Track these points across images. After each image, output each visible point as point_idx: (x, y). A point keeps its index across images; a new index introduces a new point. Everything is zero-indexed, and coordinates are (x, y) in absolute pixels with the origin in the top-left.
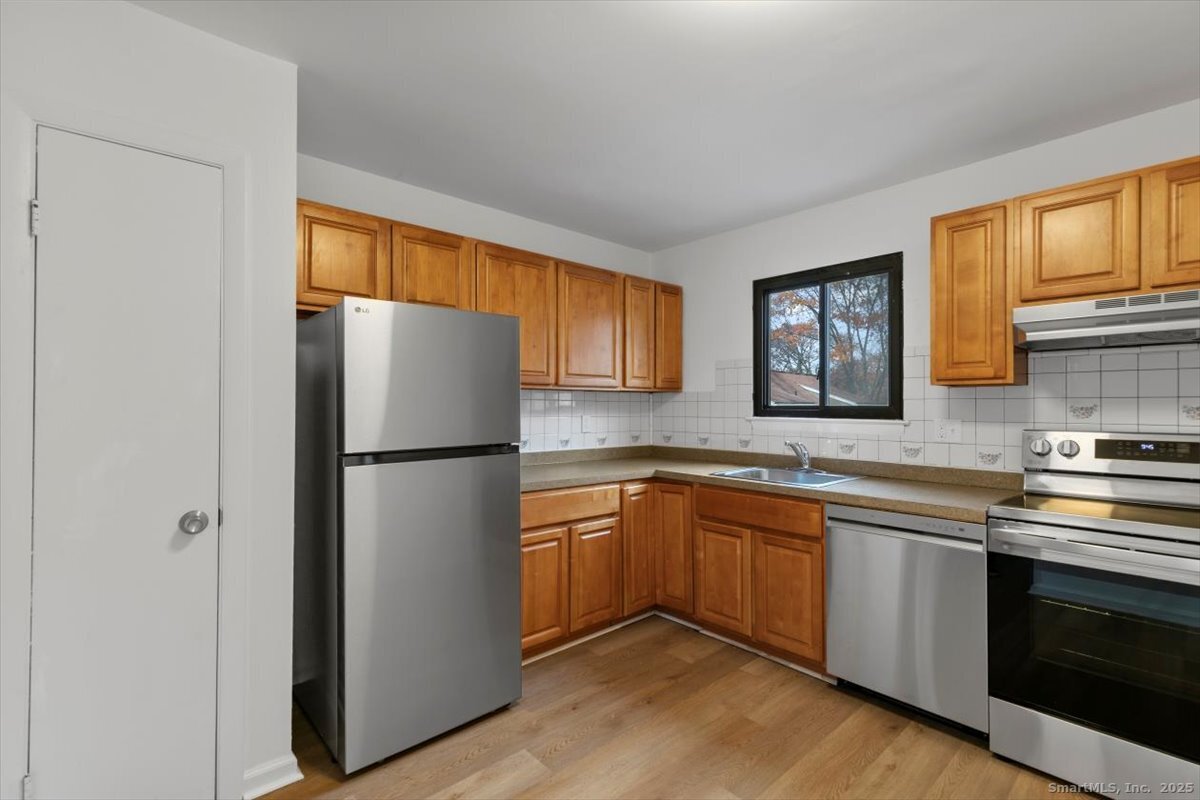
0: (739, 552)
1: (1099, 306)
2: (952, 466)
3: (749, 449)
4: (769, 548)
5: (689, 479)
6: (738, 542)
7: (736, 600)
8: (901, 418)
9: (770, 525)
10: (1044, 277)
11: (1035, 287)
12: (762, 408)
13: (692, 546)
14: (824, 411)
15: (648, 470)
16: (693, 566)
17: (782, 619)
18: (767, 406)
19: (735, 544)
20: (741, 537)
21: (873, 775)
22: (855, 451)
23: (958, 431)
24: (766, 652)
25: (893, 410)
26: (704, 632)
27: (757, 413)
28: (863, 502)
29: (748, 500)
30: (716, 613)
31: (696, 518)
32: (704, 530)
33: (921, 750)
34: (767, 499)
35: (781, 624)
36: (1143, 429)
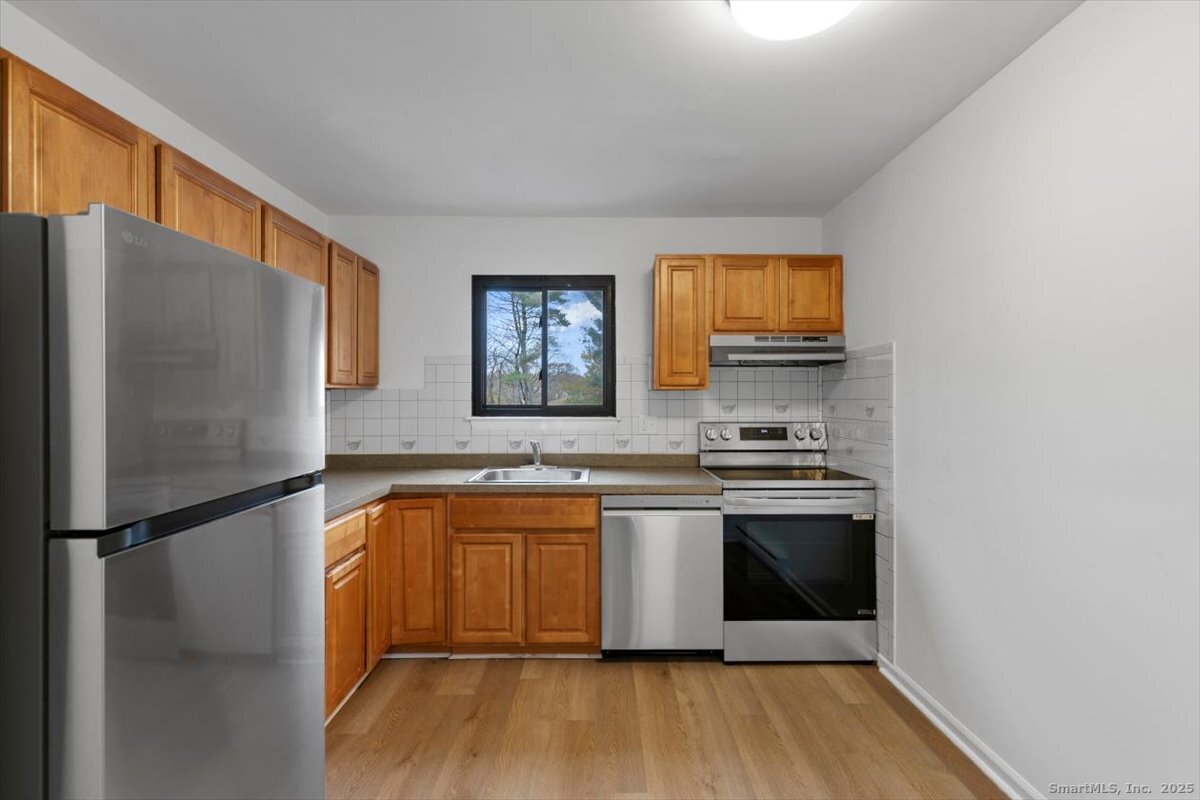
0: (508, 559)
1: (757, 339)
2: (651, 452)
3: (467, 451)
4: (542, 547)
5: (443, 490)
6: (507, 548)
7: (504, 610)
8: (614, 415)
9: (544, 525)
10: (728, 316)
11: (723, 321)
12: (480, 408)
13: (445, 565)
14: (545, 410)
15: (383, 485)
16: (447, 588)
17: (556, 614)
18: (485, 406)
19: (504, 552)
20: (511, 544)
21: (688, 716)
22: (576, 445)
23: (655, 425)
24: (529, 653)
25: (608, 408)
26: (454, 657)
27: (475, 413)
28: (633, 490)
29: (520, 504)
30: (479, 630)
31: (450, 531)
32: (463, 543)
33: (690, 681)
34: (541, 499)
35: (555, 620)
36: (758, 420)
